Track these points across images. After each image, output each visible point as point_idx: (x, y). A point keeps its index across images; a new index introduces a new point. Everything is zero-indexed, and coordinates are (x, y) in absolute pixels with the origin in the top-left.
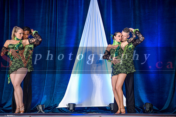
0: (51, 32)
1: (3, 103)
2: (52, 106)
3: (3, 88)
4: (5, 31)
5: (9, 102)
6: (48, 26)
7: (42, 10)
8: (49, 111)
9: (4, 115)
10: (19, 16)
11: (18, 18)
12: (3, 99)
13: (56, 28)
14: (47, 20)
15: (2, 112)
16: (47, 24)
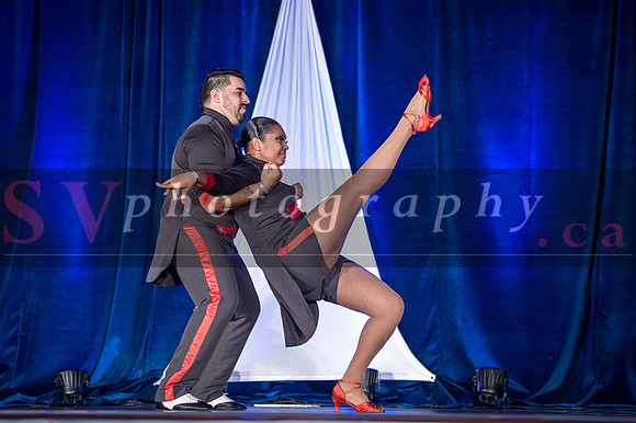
0: (137, 105)
2: (137, 379)
6: (128, 82)
7: (103, 25)
8: (127, 395)
10: (18, 43)
11: (18, 51)
13: (158, 91)
14: (123, 59)
16: (122, 75)
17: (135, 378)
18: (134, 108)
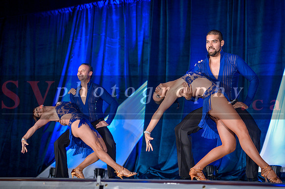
0: (234, 44)
1: (160, 162)
2: (239, 170)
3: (160, 139)
4: (161, 47)
5: (170, 161)
6: (230, 34)
7: (219, 9)
8: (235, 177)
9: (163, 182)
10: (182, 21)
11: (182, 24)
12: (160, 155)
13: (244, 37)
14: (228, 24)
15: (159, 177)
16: (228, 32)
17: (238, 169)
18: (233, 46)
